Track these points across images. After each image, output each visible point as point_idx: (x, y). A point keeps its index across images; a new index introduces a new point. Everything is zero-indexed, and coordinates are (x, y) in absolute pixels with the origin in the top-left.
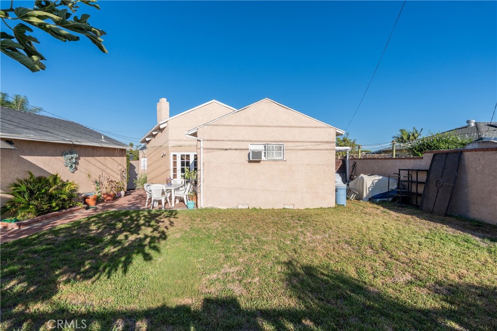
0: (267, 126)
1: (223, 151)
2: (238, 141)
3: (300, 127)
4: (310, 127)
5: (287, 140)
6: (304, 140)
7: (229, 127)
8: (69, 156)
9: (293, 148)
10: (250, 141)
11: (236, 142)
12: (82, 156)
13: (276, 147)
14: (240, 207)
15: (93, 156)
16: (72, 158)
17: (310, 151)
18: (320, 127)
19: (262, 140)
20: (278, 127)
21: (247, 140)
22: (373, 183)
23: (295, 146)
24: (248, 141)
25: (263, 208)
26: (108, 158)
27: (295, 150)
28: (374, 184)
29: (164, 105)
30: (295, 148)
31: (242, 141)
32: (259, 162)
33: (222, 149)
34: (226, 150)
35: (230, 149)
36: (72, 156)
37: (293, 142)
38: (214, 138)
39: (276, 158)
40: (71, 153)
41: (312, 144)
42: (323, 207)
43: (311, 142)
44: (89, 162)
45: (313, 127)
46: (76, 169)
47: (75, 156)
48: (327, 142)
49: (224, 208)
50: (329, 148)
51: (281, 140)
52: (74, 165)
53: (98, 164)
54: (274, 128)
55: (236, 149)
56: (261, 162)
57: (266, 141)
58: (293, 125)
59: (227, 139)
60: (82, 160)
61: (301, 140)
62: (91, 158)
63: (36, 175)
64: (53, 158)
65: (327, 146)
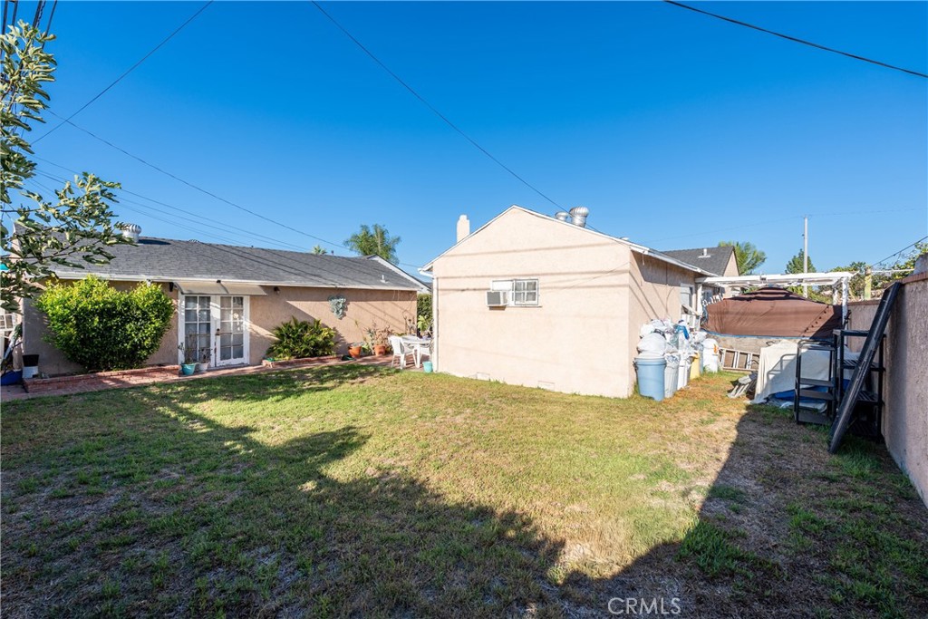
0: (515, 251)
1: (460, 292)
2: (477, 277)
3: (564, 248)
4: (581, 246)
5: (543, 271)
6: (571, 270)
7: (468, 257)
8: (335, 301)
9: (553, 285)
10: (493, 276)
11: (475, 279)
12: (352, 301)
13: (528, 284)
14: (480, 377)
15: (366, 300)
16: (339, 303)
17: (581, 290)
18: (599, 245)
19: (507, 273)
20: (530, 250)
21: (488, 274)
22: (781, 361)
23: (556, 282)
24: (489, 276)
25: (509, 383)
26: (387, 302)
27: (555, 288)
28: (784, 364)
29: (463, 224)
30: (557, 285)
31: (483, 276)
32: (503, 308)
33: (458, 290)
34: (463, 290)
35: (468, 289)
36: (339, 300)
37: (552, 274)
38: (450, 275)
39: (528, 303)
40: (338, 298)
41: (584, 276)
42: (603, 395)
43: (582, 273)
44: (361, 307)
45: (587, 246)
46: (344, 315)
47: (342, 300)
48: (611, 271)
49: (461, 376)
50: (617, 283)
51: (535, 272)
52: (341, 311)
53: (373, 310)
54: (524, 253)
55: (475, 290)
56: (507, 309)
57: (513, 276)
58: (552, 246)
59: (464, 275)
60: (352, 306)
61: (567, 271)
62: (363, 303)
63: (300, 320)
64: (318, 303)
65: (613, 280)
